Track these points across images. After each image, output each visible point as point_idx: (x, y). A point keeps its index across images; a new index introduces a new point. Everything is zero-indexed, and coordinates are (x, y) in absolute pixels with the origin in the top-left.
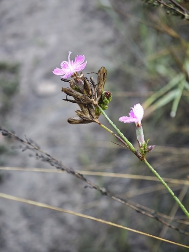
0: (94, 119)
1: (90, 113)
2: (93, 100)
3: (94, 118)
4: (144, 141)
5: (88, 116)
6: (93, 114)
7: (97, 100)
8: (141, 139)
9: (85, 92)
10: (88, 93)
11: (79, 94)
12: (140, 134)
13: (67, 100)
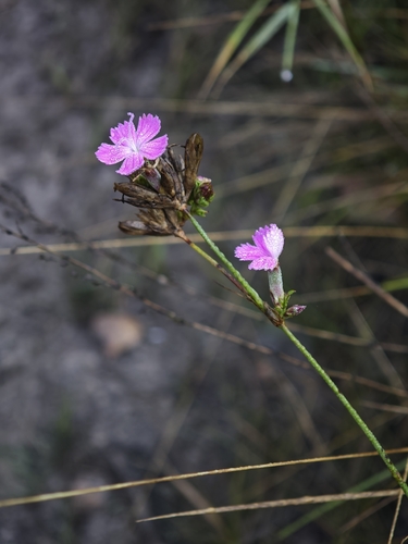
0: (176, 232)
1: (167, 218)
2: (178, 202)
3: (174, 228)
4: (283, 293)
5: (165, 225)
6: (174, 220)
7: (185, 200)
8: (277, 290)
9: (162, 190)
10: (169, 192)
11: (150, 193)
12: (276, 282)
13: (123, 201)
